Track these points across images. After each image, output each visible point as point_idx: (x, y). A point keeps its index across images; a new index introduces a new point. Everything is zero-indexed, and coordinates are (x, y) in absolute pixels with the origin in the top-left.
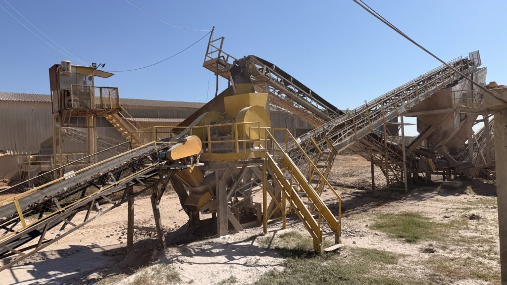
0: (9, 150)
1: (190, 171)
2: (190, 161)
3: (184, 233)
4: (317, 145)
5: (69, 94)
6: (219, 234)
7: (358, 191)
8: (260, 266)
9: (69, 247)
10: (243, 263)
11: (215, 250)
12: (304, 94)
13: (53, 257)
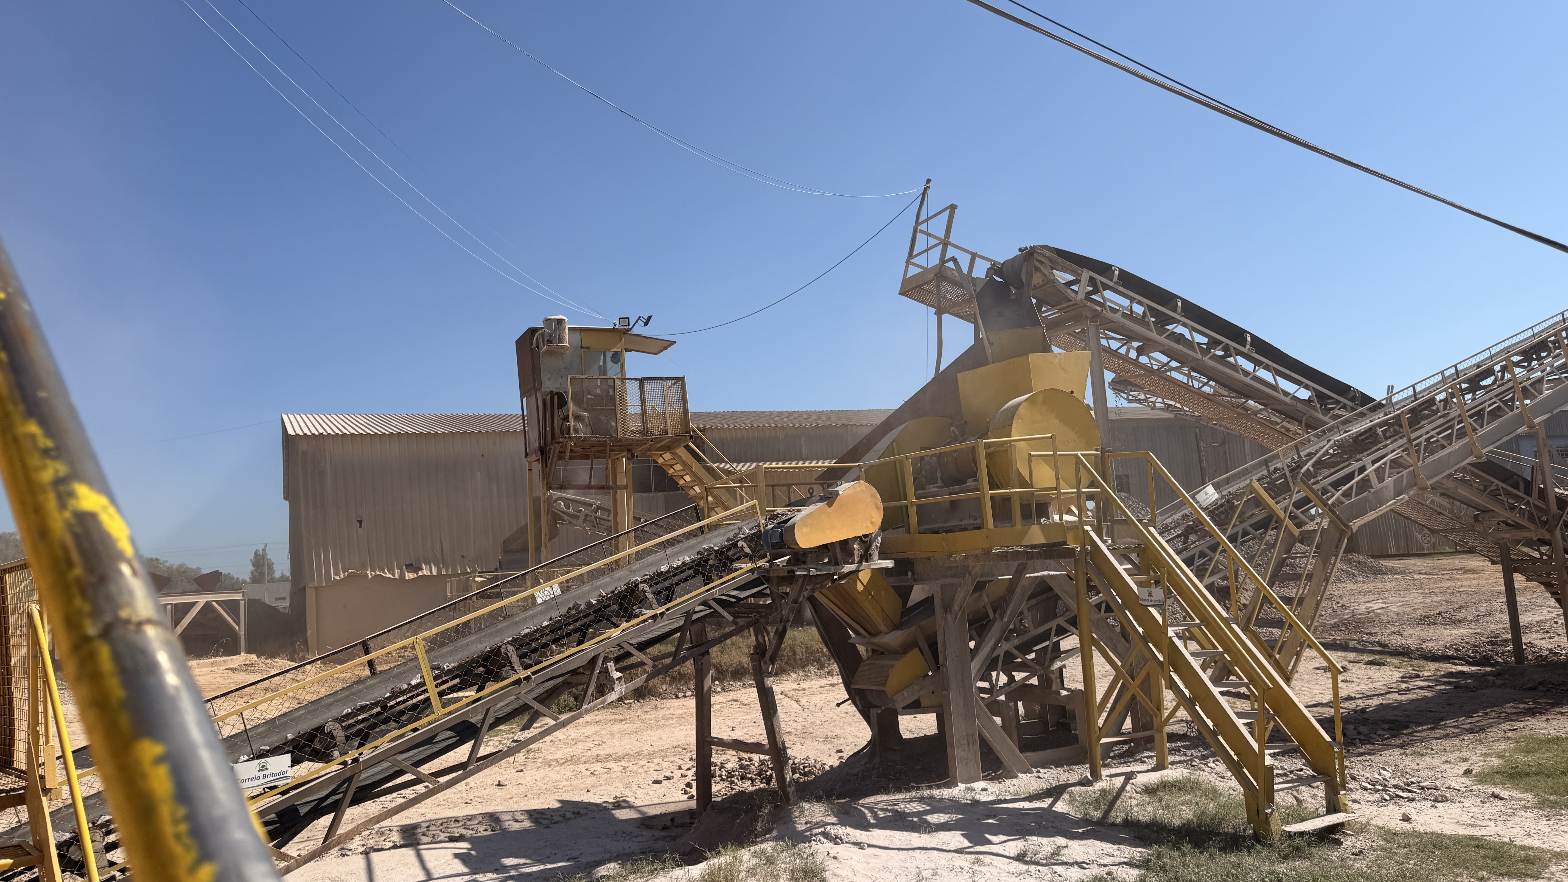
0: (428, 563)
1: (860, 588)
2: (852, 555)
3: (857, 775)
4: (1278, 509)
5: (562, 403)
6: (955, 777)
7: (1465, 669)
8: (1066, 864)
9: (558, 805)
10: (1013, 852)
11: (936, 816)
12: (1226, 349)
13: (516, 826)
